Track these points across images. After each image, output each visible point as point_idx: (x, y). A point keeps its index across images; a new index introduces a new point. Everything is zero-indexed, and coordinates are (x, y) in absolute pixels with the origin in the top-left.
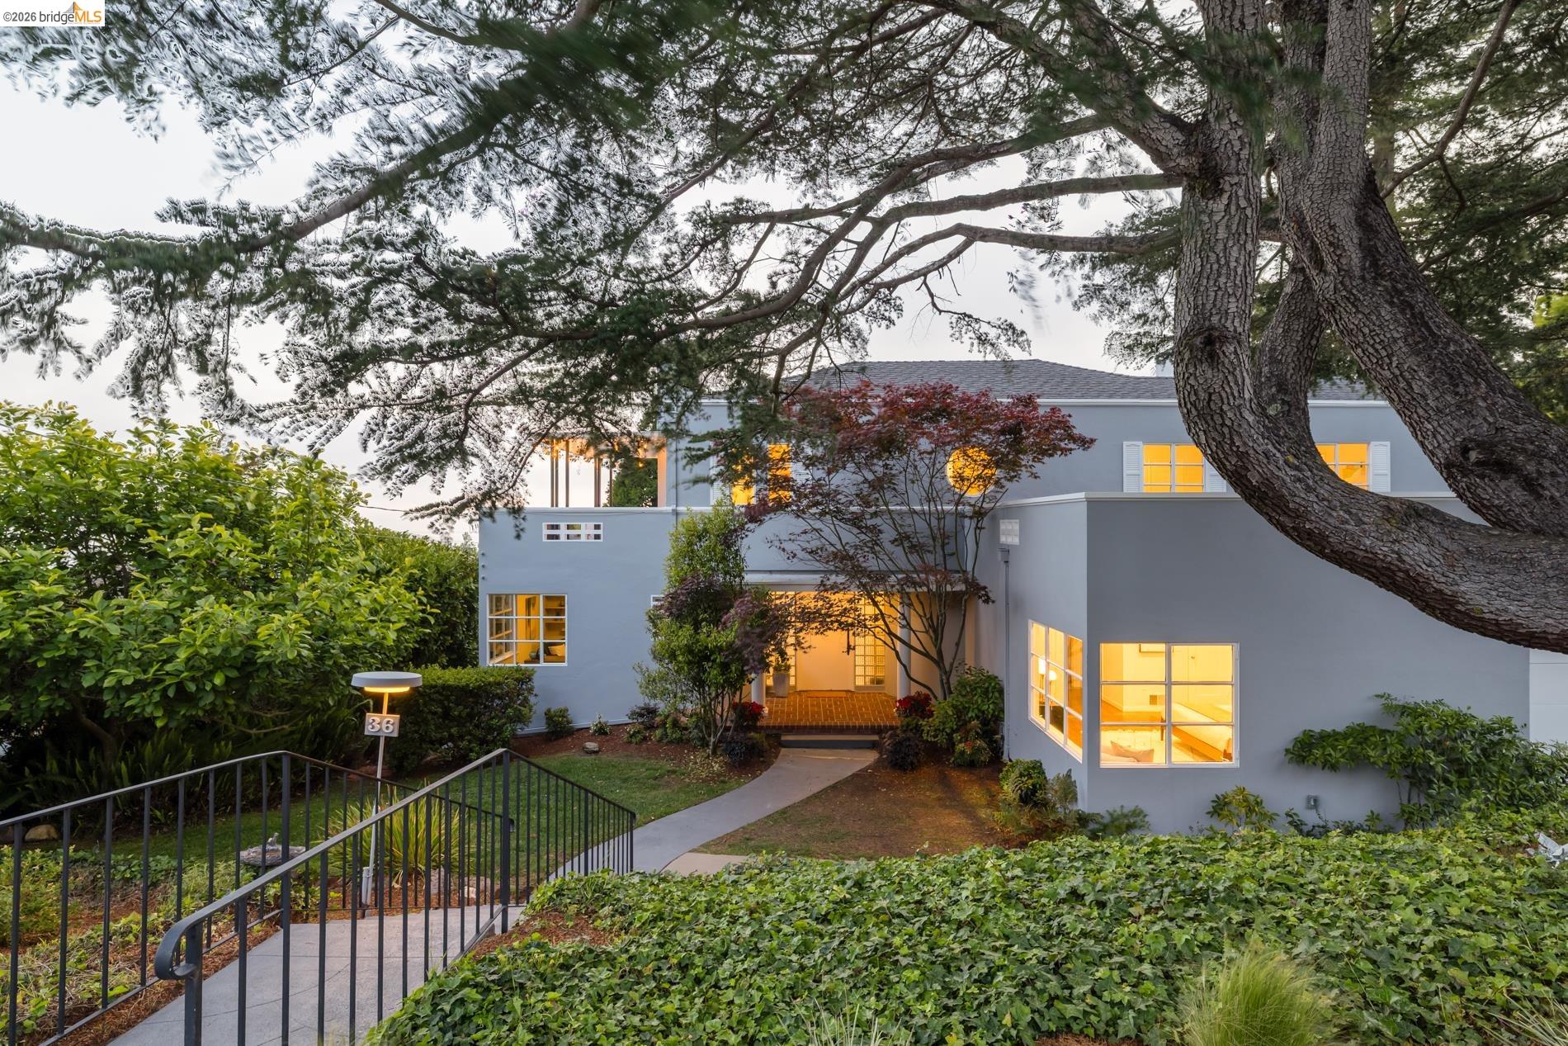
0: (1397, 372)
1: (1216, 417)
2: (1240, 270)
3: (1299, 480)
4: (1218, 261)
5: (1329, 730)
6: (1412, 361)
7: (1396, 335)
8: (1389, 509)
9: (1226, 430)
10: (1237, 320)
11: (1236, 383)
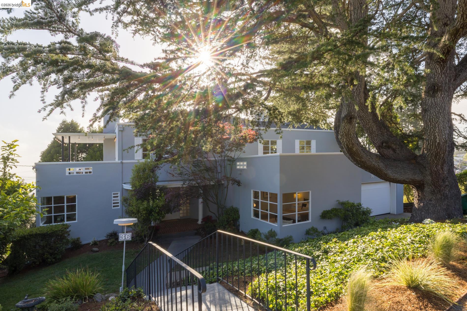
0: (370, 126)
5: (328, 210)
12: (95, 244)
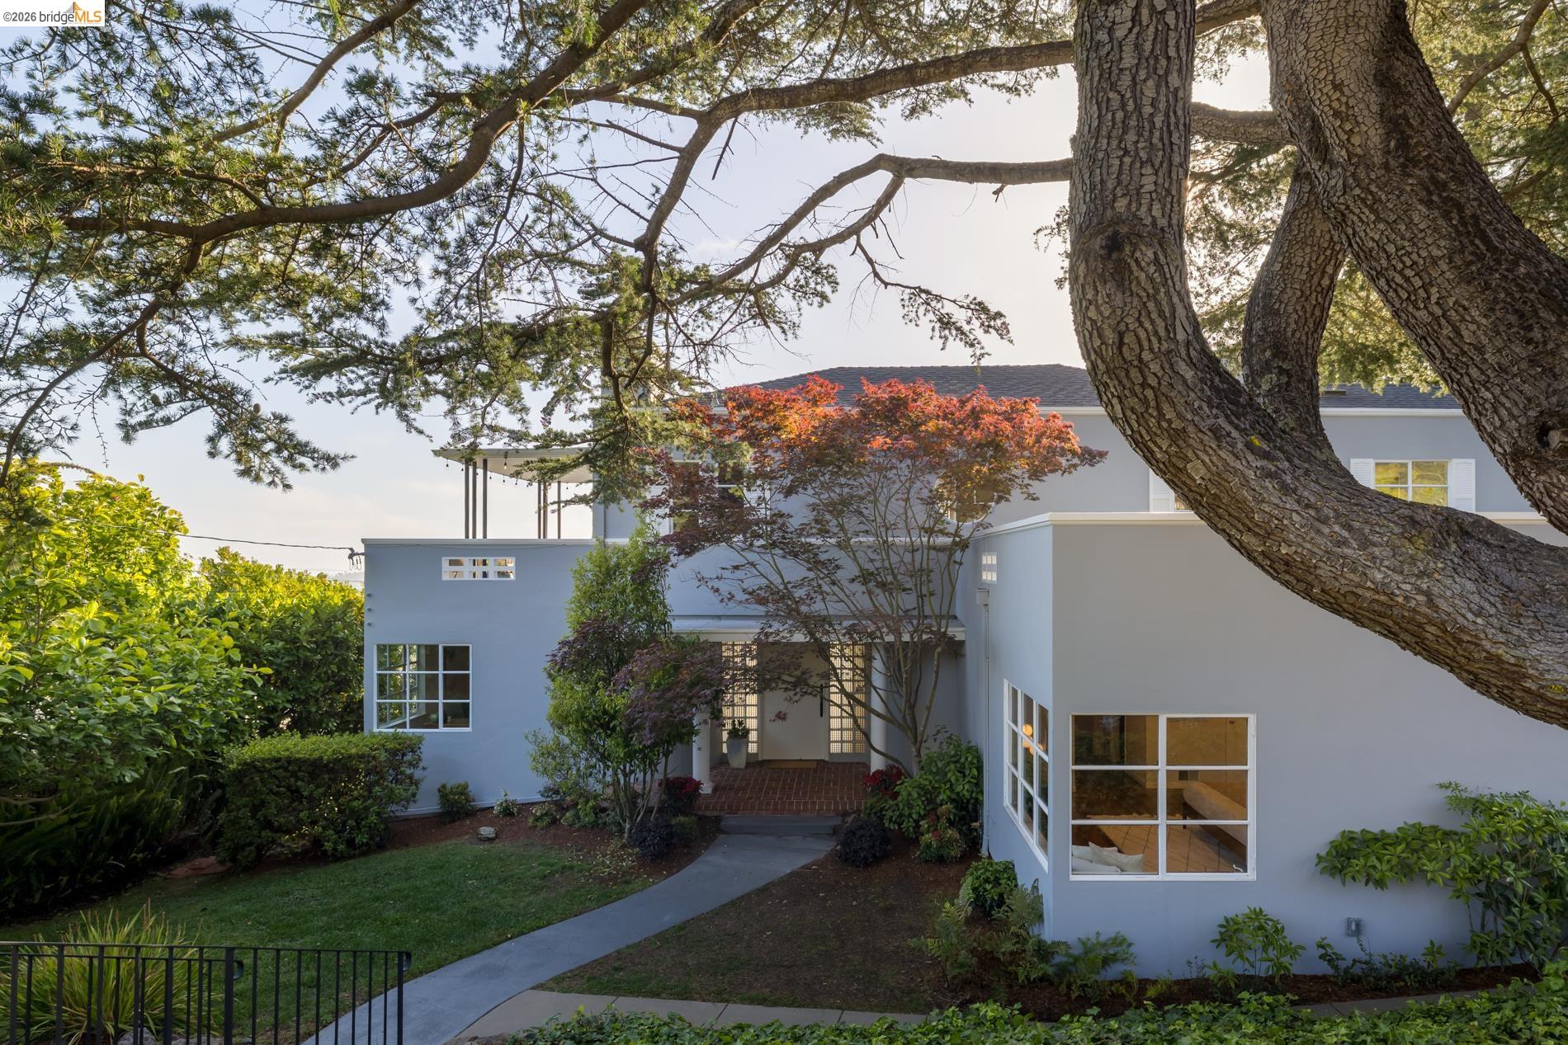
0: (1439, 312)
1: (1134, 373)
2: (1159, 120)
3: (1270, 475)
4: (1123, 106)
5: (1375, 829)
6: (1461, 293)
7: (1436, 253)
8: (1413, 522)
9: (1149, 393)
10: (1156, 207)
11: (1161, 313)
12: (506, 812)
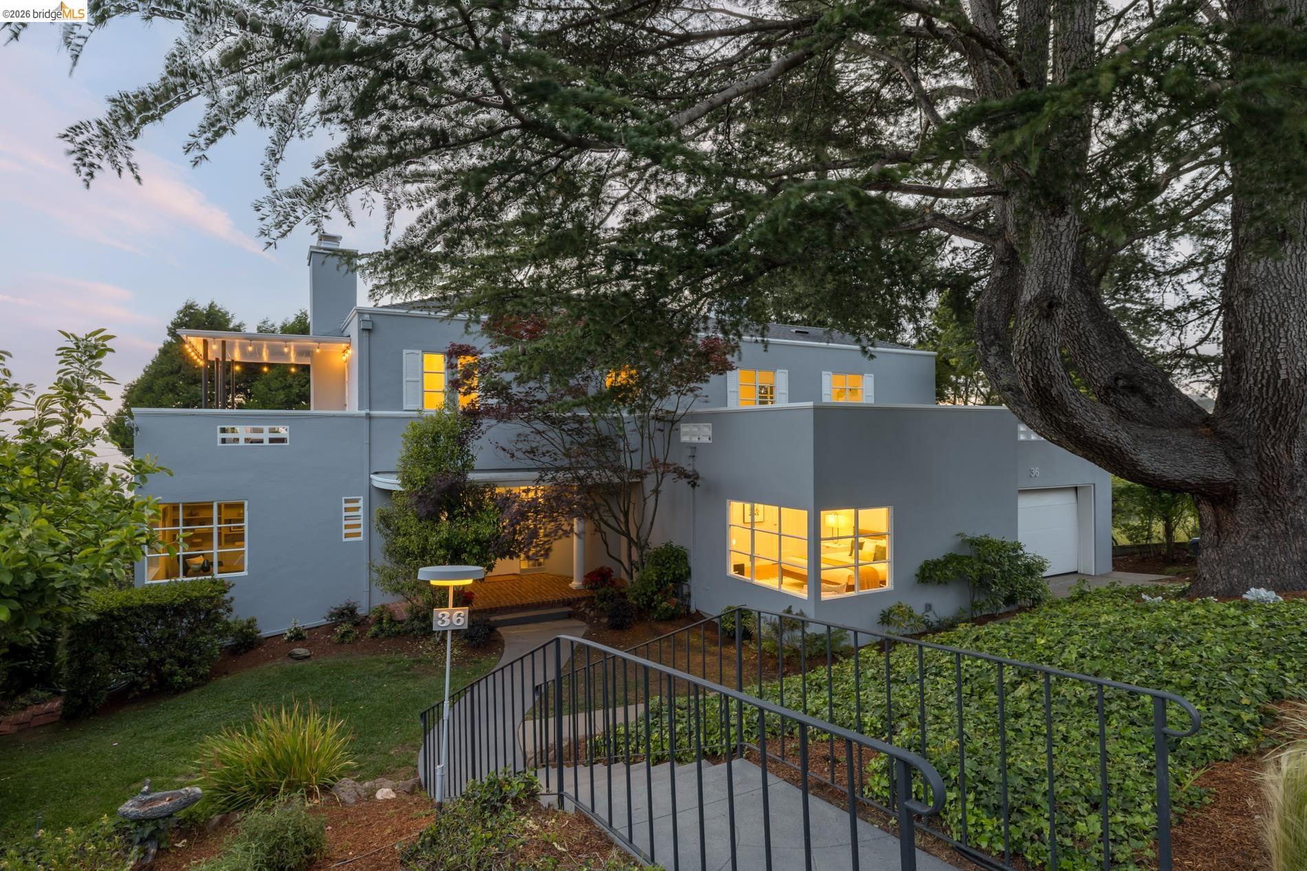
1: (1044, 353)
4: (1061, 256)
9: (1046, 361)
12: (298, 637)
